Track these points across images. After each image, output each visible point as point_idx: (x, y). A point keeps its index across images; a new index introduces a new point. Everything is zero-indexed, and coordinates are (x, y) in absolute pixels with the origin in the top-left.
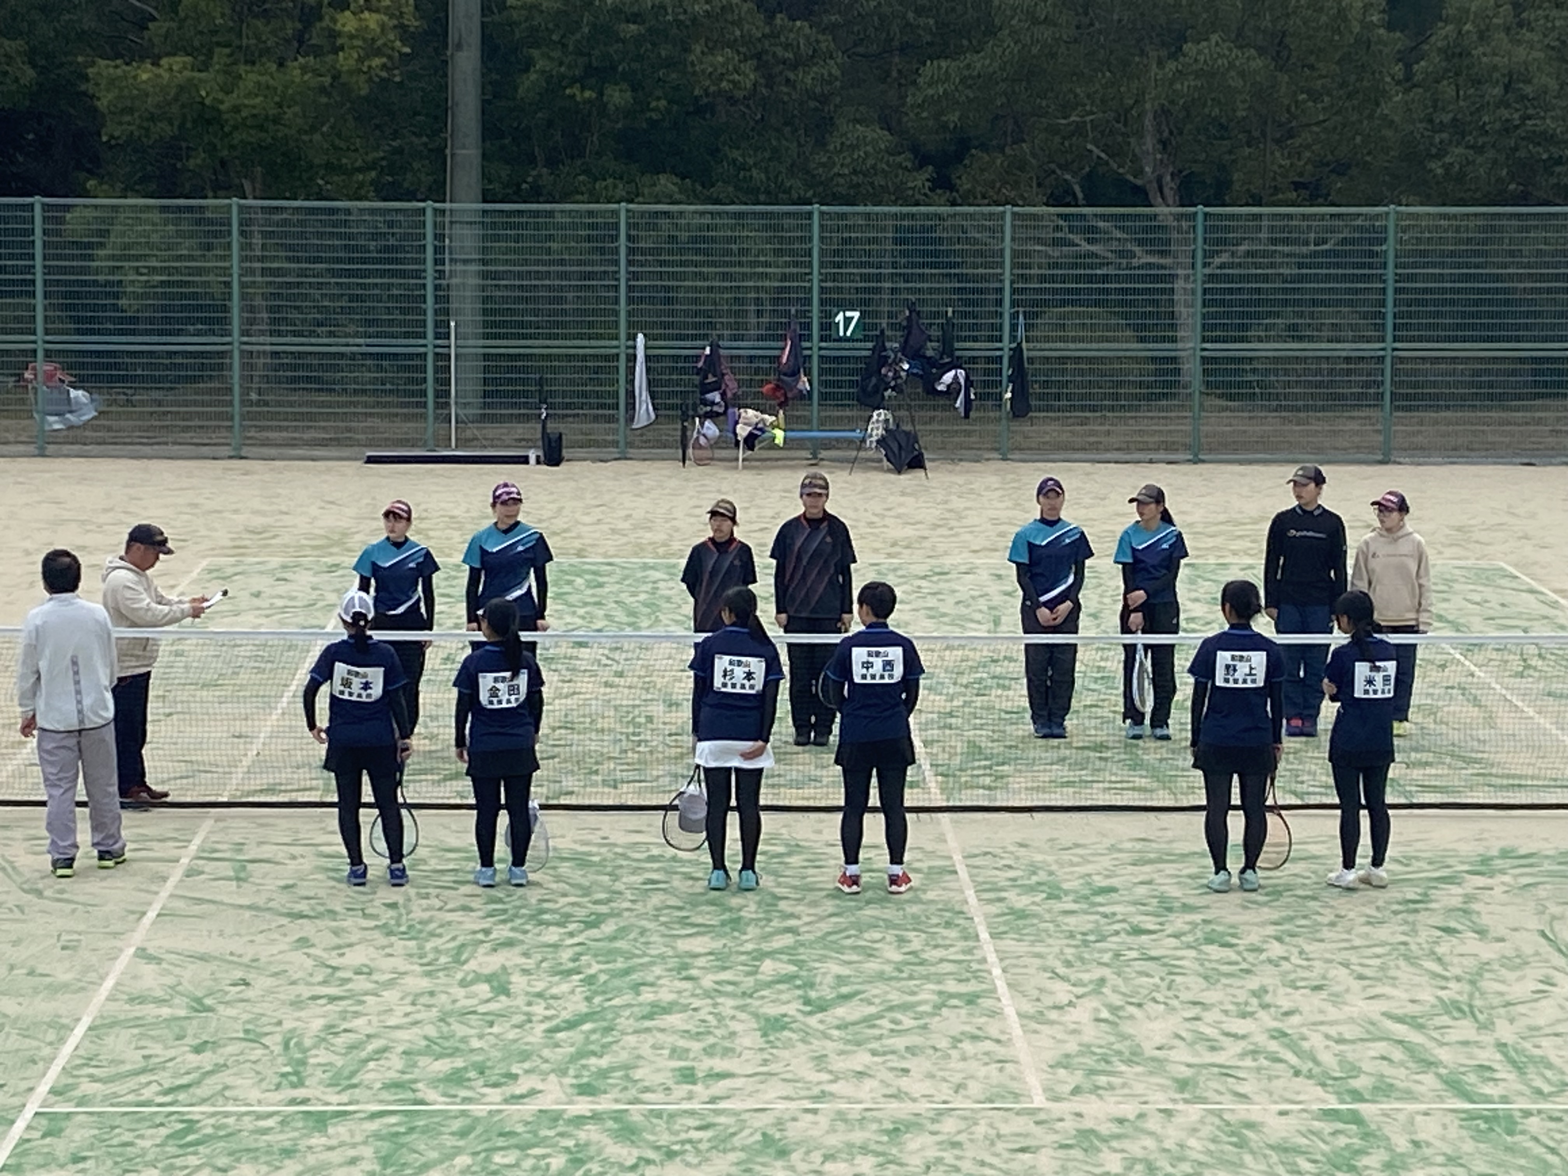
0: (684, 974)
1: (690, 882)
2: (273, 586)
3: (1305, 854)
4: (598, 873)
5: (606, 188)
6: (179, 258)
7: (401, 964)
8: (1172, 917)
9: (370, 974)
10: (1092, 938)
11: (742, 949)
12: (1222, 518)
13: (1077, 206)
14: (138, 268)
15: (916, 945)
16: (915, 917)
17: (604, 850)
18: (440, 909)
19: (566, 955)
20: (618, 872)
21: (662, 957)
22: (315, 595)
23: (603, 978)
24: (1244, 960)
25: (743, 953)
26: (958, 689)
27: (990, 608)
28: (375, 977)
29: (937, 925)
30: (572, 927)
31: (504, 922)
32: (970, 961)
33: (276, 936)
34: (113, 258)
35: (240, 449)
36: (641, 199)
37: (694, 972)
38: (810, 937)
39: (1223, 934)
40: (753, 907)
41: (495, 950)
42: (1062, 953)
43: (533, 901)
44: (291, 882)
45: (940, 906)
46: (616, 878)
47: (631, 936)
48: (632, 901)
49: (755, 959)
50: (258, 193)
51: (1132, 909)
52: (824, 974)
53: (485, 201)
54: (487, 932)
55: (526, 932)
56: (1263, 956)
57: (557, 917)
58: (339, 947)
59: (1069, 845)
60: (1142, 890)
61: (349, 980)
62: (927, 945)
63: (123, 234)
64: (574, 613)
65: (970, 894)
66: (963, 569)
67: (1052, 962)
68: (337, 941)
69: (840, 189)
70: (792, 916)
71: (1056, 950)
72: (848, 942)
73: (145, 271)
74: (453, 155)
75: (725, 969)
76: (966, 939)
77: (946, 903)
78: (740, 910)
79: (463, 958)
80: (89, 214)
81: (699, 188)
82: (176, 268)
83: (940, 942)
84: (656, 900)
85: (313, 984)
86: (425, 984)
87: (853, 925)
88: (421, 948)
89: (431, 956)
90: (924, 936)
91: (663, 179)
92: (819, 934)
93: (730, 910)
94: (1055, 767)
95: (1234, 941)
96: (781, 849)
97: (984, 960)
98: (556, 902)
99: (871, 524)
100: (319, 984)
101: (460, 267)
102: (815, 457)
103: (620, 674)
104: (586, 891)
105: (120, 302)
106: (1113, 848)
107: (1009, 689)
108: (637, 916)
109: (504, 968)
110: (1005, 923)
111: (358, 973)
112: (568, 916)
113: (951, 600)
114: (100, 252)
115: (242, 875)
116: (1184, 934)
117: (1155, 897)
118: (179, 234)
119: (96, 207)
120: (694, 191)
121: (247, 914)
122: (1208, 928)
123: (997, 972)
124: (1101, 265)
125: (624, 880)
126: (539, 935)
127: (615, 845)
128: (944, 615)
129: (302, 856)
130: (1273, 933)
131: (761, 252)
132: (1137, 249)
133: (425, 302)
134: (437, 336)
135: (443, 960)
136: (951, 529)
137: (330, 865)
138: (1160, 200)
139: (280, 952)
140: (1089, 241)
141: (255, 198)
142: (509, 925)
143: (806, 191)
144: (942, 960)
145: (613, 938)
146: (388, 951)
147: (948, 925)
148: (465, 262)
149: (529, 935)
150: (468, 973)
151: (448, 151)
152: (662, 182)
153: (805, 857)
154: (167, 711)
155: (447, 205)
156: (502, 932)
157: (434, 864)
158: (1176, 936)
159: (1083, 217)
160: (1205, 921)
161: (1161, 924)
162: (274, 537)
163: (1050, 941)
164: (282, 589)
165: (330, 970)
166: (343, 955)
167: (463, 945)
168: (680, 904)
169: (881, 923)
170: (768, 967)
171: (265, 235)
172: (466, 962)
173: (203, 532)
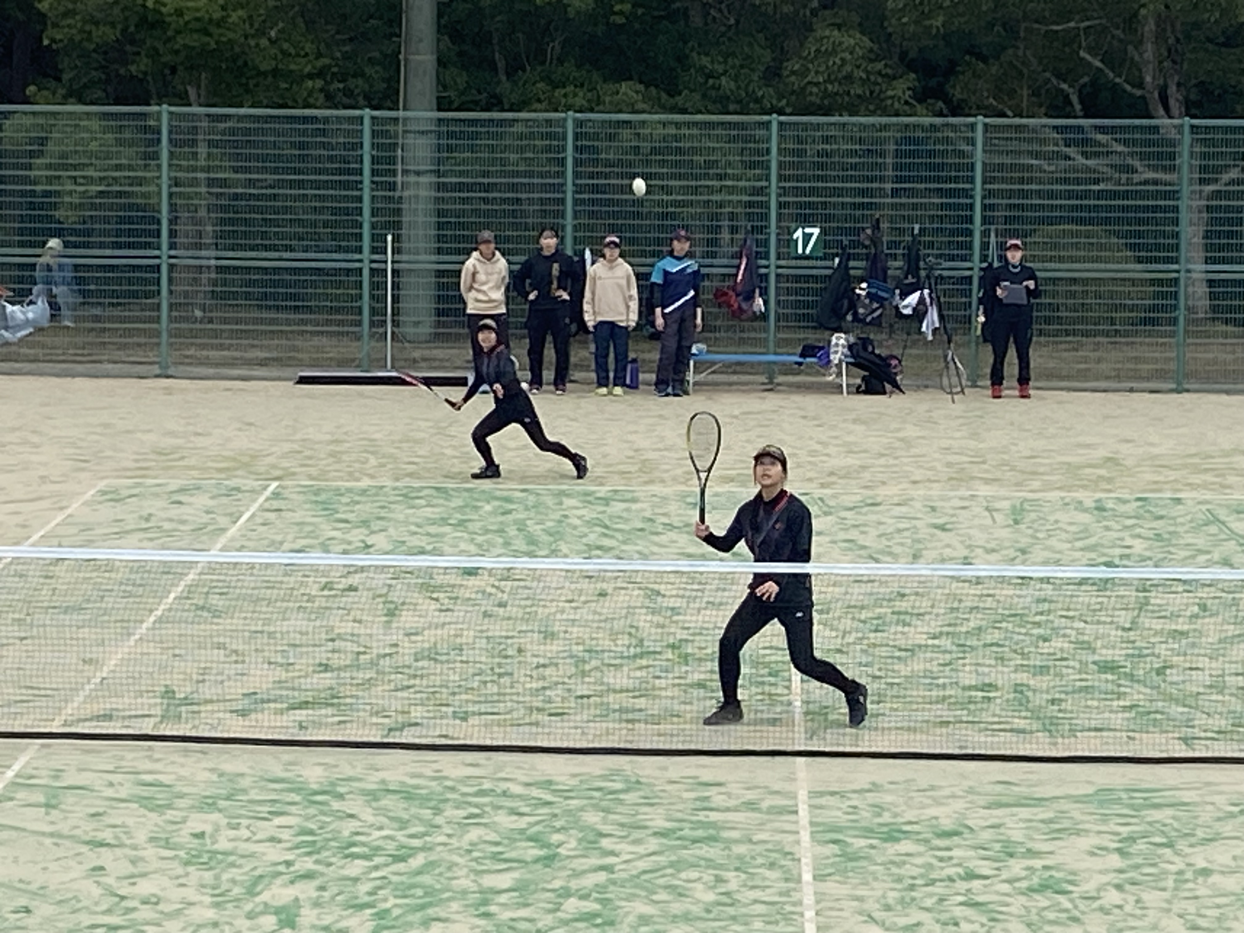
0: (482, 909)
1: (515, 818)
2: (164, 509)
3: (1173, 800)
4: (421, 807)
5: (565, 95)
6: (118, 167)
7: (191, 894)
8: (1012, 862)
9: (157, 904)
10: (919, 882)
11: (550, 887)
12: (1193, 450)
13: (1075, 117)
14: (75, 178)
15: (733, 885)
16: (740, 858)
17: (434, 784)
18: (248, 840)
19: (364, 888)
20: (441, 806)
21: (465, 892)
22: (206, 518)
23: (396, 912)
24: (1076, 907)
25: (549, 891)
26: (856, 624)
27: (914, 541)
28: (160, 907)
29: (762, 866)
30: (377, 860)
31: (309, 854)
32: (784, 903)
33: (72, 863)
34: (49, 167)
35: (167, 367)
36: (601, 107)
37: (493, 909)
38: (624, 875)
39: (1059, 881)
40: (573, 844)
41: (292, 882)
42: (884, 897)
43: (346, 833)
44: (101, 810)
45: (770, 846)
46: (438, 811)
47: (437, 871)
48: (449, 836)
49: (560, 896)
50: (202, 100)
51: (972, 853)
52: (628, 913)
53: (439, 110)
54: (288, 864)
55: (330, 865)
56: (1096, 904)
57: (366, 849)
58: (132, 876)
59: (925, 786)
60: (987, 835)
61: (134, 909)
62: (745, 885)
63: (60, 142)
64: (472, 540)
65: (805, 836)
66: (896, 500)
67: (871, 906)
68: (131, 869)
69: (813, 98)
70: (613, 853)
71: (880, 893)
72: (661, 881)
73: (81, 181)
74: (406, 60)
75: (527, 905)
76: (787, 880)
77: (779, 843)
78: (558, 846)
79: (259, 889)
80: (28, 121)
81: (664, 96)
82: (114, 178)
83: (759, 883)
84: (474, 834)
85: (96, 913)
86: (211, 914)
87: (672, 865)
88: (217, 877)
89: (224, 887)
90: (743, 876)
91: (624, 87)
92: (634, 872)
93: (548, 846)
94: (934, 707)
95: (1070, 888)
96: (618, 786)
97: (800, 903)
98: (369, 834)
99: (813, 453)
100: (104, 913)
101: (412, 179)
102: (771, 382)
103: (503, 605)
104: (403, 824)
105: (57, 213)
106: (971, 791)
107: (909, 625)
108: (450, 851)
109: (297, 899)
110: (832, 865)
111: (145, 902)
112: (378, 848)
113: (873, 532)
114: (38, 161)
115: (53, 802)
116: (1018, 880)
117: (998, 841)
118: (120, 142)
119: (34, 113)
120: (659, 99)
121: (48, 841)
122: (1047, 874)
123: (810, 914)
124: (1097, 182)
125: (446, 814)
126: (342, 867)
127: (446, 778)
128: (864, 547)
129: (121, 784)
130: (1116, 881)
131: (729, 164)
132: (1137, 163)
133: (361, 214)
134: (374, 250)
135: (237, 891)
136: (896, 458)
137: (145, 794)
138: (1162, 112)
139: (72, 880)
140: (1085, 155)
141: (200, 105)
142: (315, 857)
143: (779, 100)
144: (756, 901)
145: (419, 872)
146: (181, 881)
147: (772, 866)
148: (418, 173)
149: (332, 868)
150: (257, 905)
151: (401, 57)
152: (623, 89)
153: (642, 793)
154: (23, 635)
155: (401, 114)
156: (308, 864)
157: (254, 795)
158: (1008, 881)
159: (1080, 129)
160: (1046, 868)
161: (998, 869)
162: (182, 458)
163: (875, 884)
164: (175, 512)
165: (117, 899)
166: (134, 884)
167: (261, 877)
168: (498, 839)
169: (702, 863)
170: (572, 905)
171: (211, 144)
172: (259, 894)
173: (109, 453)
